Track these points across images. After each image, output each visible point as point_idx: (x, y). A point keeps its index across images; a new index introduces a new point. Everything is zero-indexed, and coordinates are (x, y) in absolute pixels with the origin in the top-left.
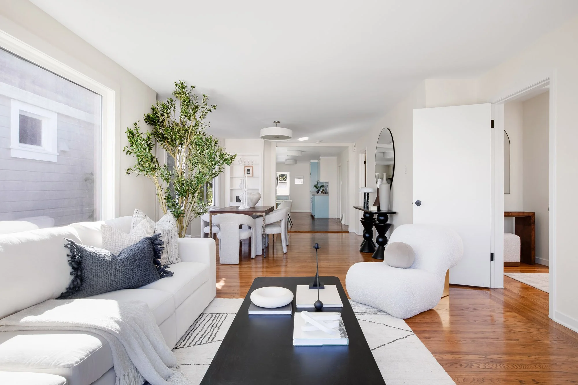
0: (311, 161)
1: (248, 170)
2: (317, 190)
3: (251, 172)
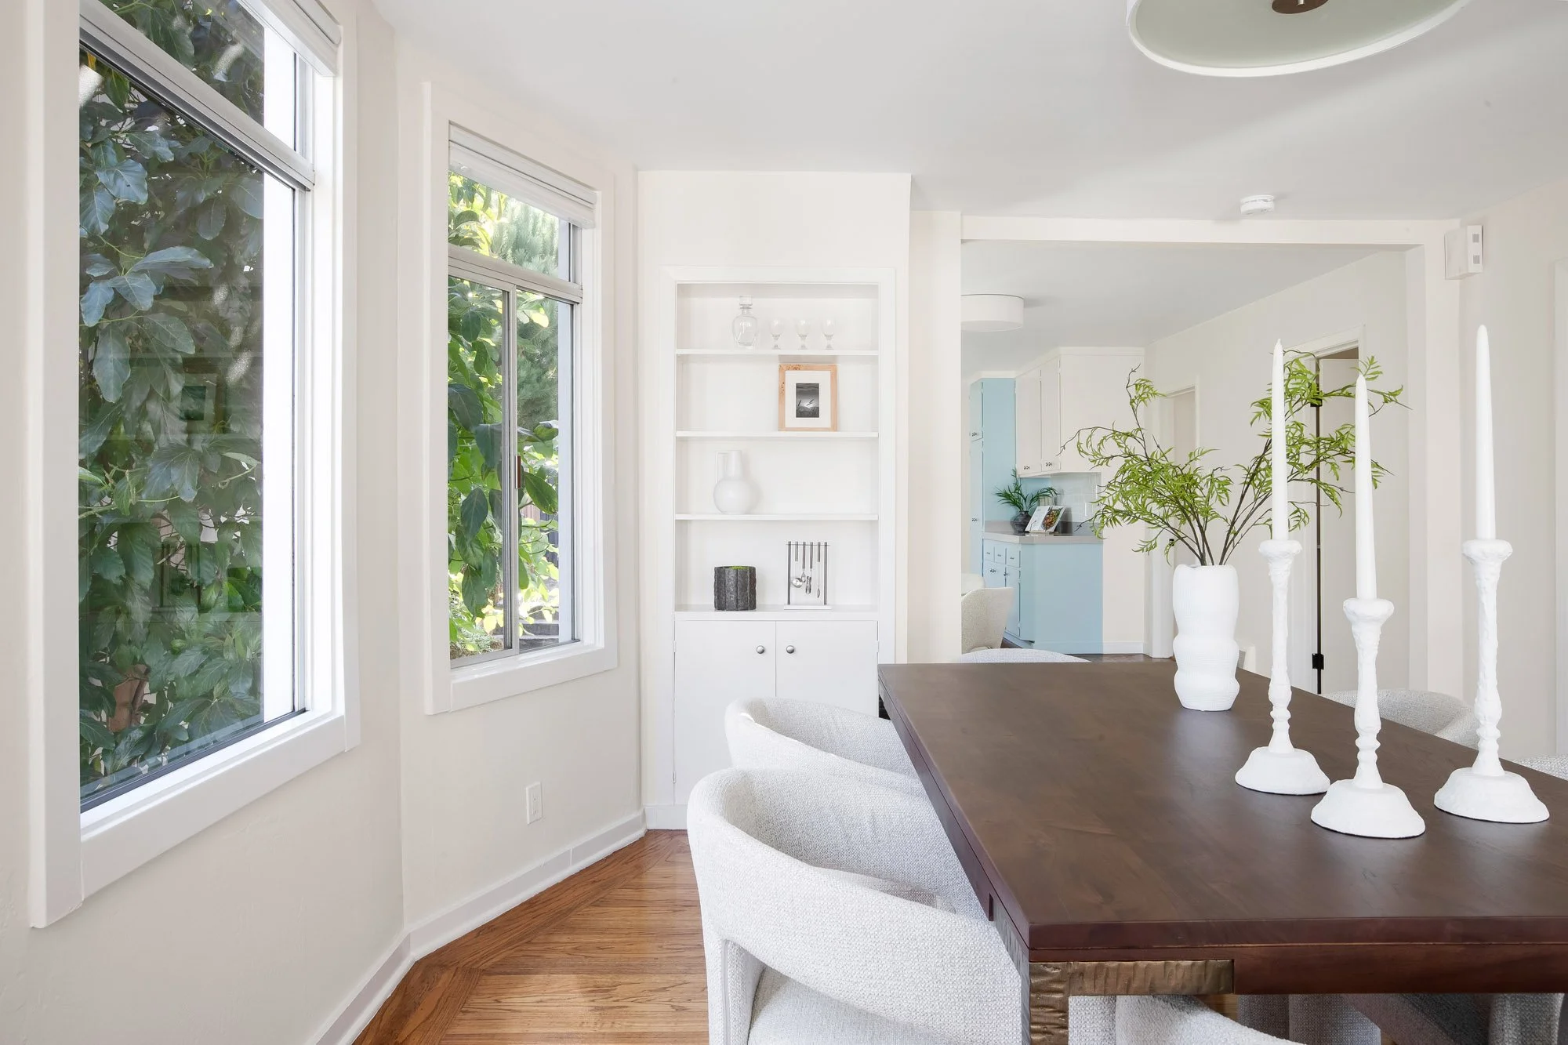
0: (986, 375)
1: (808, 391)
2: (1011, 512)
3: (824, 401)
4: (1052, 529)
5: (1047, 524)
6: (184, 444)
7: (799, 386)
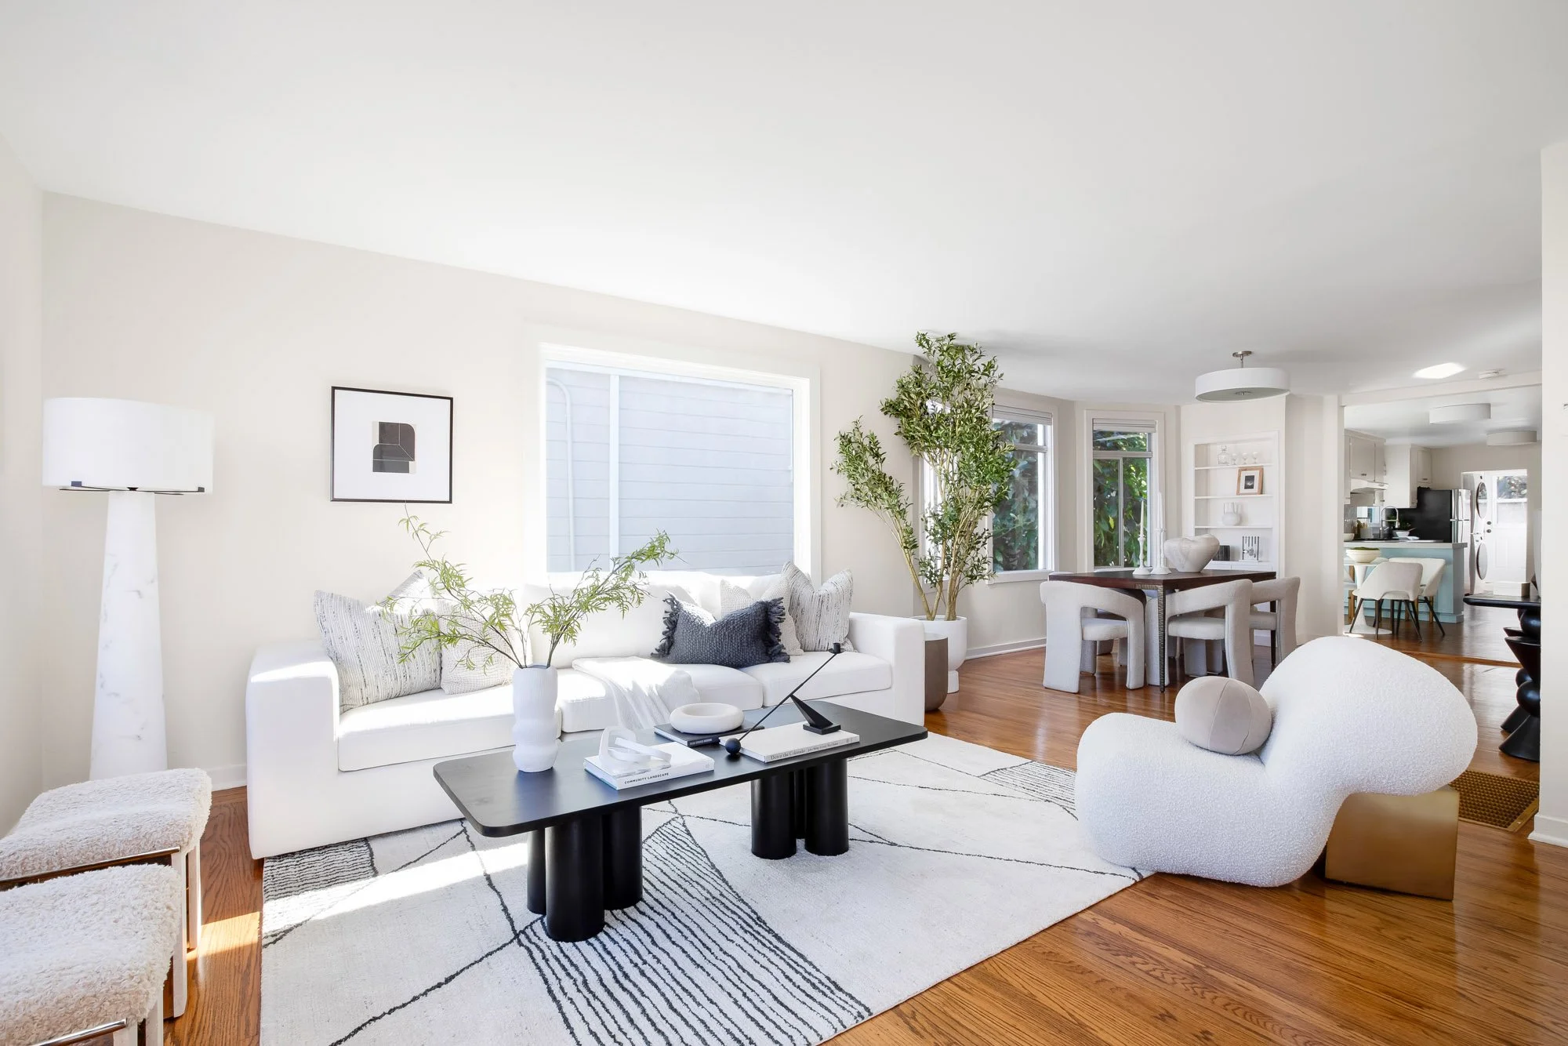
1: (1250, 479)
3: (1257, 482)
7: (1246, 477)
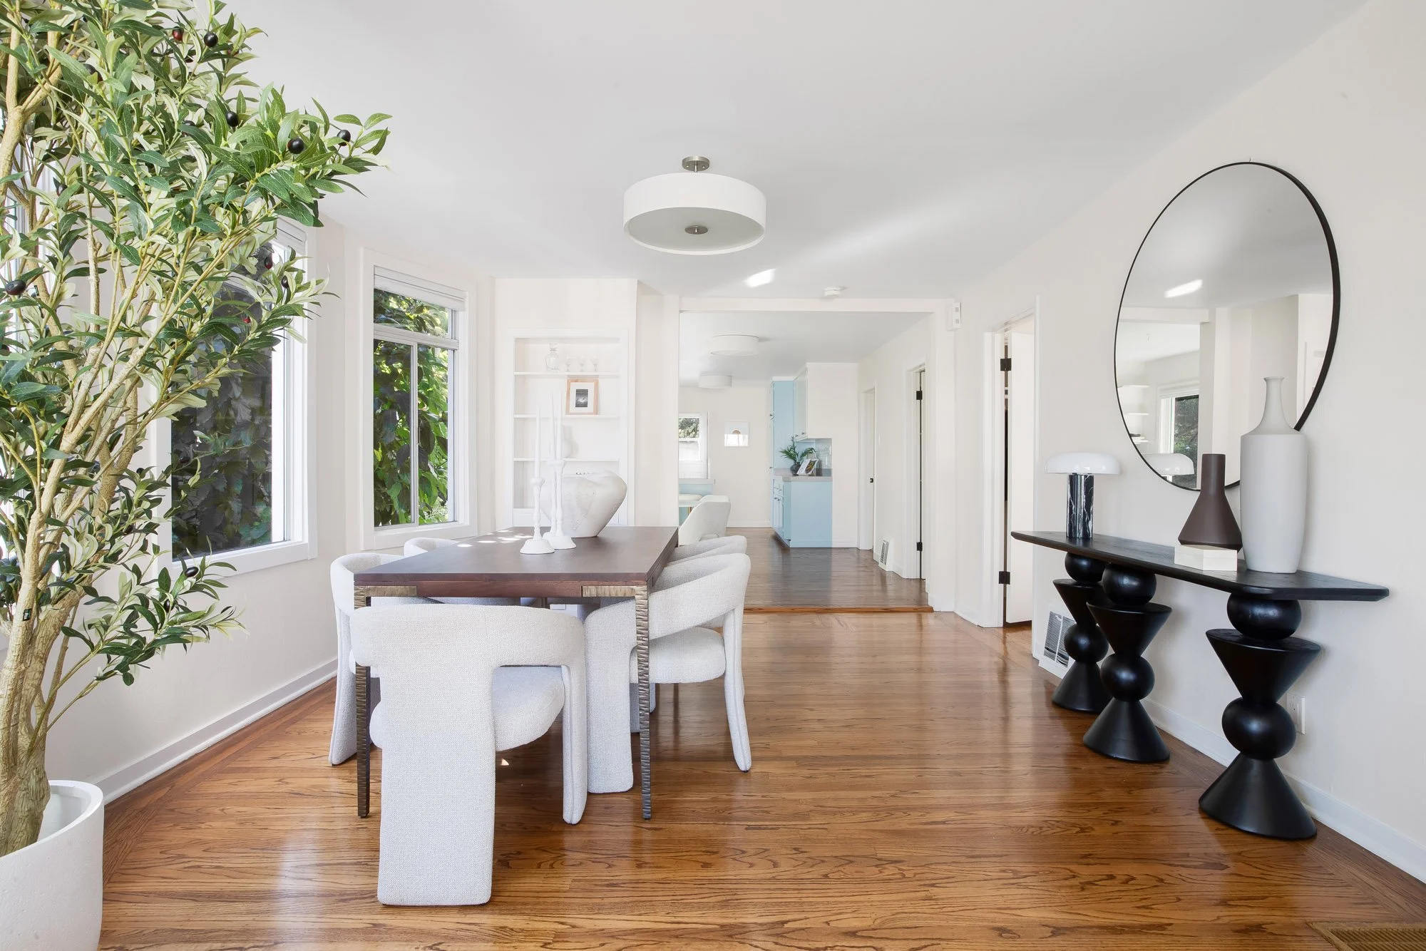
0: (776, 378)
1: (582, 393)
2: (791, 463)
3: (590, 398)
4: (810, 473)
5: (808, 470)
6: (249, 420)
7: (577, 391)
